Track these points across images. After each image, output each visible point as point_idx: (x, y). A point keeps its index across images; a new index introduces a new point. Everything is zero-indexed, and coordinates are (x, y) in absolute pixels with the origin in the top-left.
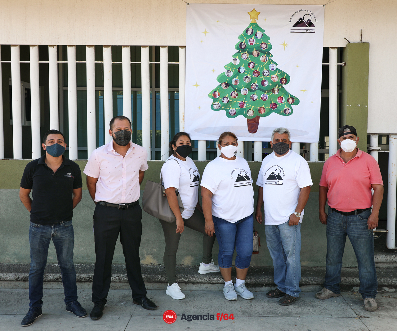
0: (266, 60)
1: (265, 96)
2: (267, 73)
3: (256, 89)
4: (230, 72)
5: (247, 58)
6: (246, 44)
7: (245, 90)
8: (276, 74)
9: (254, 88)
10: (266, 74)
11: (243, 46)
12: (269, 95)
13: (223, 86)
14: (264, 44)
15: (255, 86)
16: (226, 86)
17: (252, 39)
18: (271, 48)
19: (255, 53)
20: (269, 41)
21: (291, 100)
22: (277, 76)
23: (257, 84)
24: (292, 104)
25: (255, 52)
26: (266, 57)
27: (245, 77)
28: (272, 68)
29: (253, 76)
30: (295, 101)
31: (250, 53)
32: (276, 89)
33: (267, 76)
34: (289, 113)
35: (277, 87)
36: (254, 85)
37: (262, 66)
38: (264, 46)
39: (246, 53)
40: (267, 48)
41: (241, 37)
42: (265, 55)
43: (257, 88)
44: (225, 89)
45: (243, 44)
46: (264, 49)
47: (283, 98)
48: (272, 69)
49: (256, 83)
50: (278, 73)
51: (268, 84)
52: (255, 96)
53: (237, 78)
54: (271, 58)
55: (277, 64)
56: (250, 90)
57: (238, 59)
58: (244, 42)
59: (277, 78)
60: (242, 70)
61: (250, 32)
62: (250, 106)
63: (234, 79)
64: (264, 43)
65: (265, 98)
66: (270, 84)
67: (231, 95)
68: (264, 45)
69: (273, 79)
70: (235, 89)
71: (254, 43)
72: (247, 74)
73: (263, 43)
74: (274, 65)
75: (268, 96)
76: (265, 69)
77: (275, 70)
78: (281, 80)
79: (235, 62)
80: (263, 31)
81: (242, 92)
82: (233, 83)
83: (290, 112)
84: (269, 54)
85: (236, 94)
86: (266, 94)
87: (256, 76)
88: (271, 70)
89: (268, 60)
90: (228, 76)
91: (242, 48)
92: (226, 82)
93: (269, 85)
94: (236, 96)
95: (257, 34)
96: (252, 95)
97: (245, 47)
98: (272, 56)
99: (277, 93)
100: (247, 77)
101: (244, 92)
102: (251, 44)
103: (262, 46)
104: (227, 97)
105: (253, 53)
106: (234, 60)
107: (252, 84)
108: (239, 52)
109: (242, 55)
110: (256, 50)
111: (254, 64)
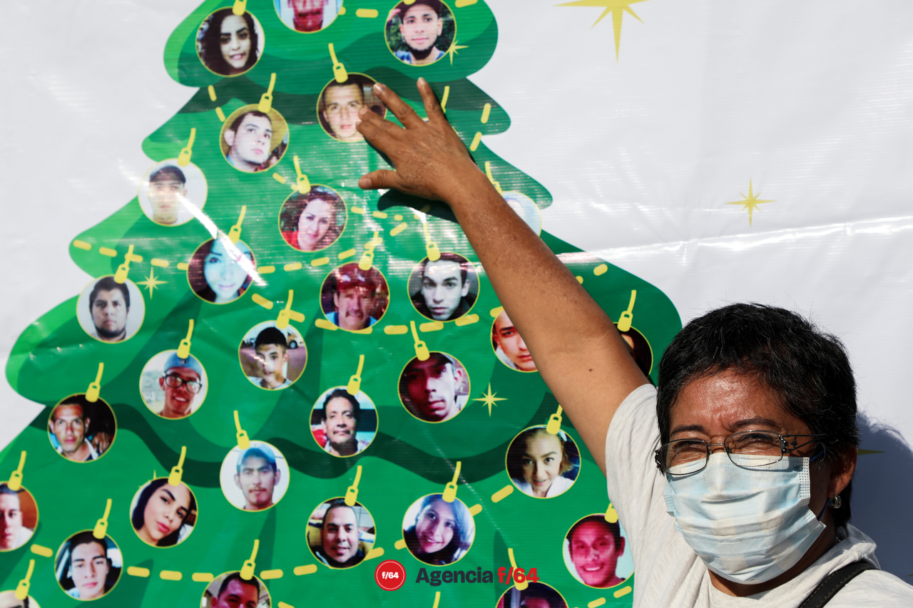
1: (445, 515)
2: (449, 282)
3: (353, 444)
4: (117, 295)
5: (276, 153)
6: (258, 29)
7: (256, 463)
9: (340, 439)
10: (446, 298)
11: (234, 50)
12: (478, 508)
13: (61, 429)
14: (419, 11)
15: (351, 423)
16: (87, 434)
18: (486, 39)
19: (345, 108)
23: (366, 402)
25: (343, 96)
27: (252, 334)
29: (326, 323)
31: (302, 107)
32: (548, 441)
33: (457, 313)
36: (339, 405)
37: (409, 218)
38: (421, 30)
39: (265, 105)
40: (452, 48)
43: (365, 439)
44: (78, 458)
45: (229, 24)
46: (422, 55)
49: (353, 387)
51: (464, 401)
52: (354, 523)
53: (183, 351)
54: (493, 142)
55: (542, 196)
56: (307, 461)
58: (238, 8)
60: (226, 276)
63: (158, 364)
65: (442, 536)
66: (490, 399)
67: (139, 521)
68: (420, 25)
70: (168, 460)
71: (332, 10)
72: (268, 305)
75: (469, 515)
76: (434, 254)
79: (169, 195)
81: (235, 485)
82: (155, 401)
84: (468, 101)
85: (182, 500)
86: (450, 493)
87: (352, 320)
90: (104, 332)
91: (221, 66)
92: (92, 395)
93: (474, 409)
94: (177, 522)
96: (320, 511)
97: (252, 57)
98: (500, 122)
100: (271, 336)
101: (250, 481)
102: (307, 21)
103: (408, 31)
104: (100, 531)
105: (324, 106)
106: (154, 178)
107: (318, 405)
108: (199, 103)
109: (229, 135)
110: (352, 80)
111: (338, 208)
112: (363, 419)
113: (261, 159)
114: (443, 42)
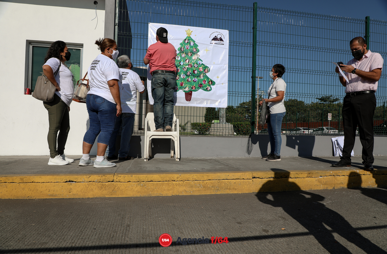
5: (185, 56)
7: (183, 75)
8: (202, 67)
10: (196, 66)
11: (182, 50)
17: (188, 45)
18: (199, 51)
19: (190, 54)
23: (191, 72)
24: (211, 85)
27: (183, 67)
30: (213, 83)
31: (187, 54)
32: (202, 75)
34: (210, 90)
35: (202, 74)
36: (189, 72)
37: (194, 61)
38: (195, 50)
39: (184, 53)
41: (181, 44)
42: (195, 55)
43: (190, 74)
45: (182, 48)
46: (194, 52)
47: (206, 81)
48: (199, 64)
50: (203, 66)
52: (190, 79)
53: (179, 68)
55: (202, 61)
56: (187, 75)
57: (179, 57)
58: (183, 47)
59: (202, 69)
60: (182, 63)
61: (186, 41)
62: (187, 85)
65: (195, 81)
69: (200, 69)
71: (189, 48)
72: (185, 66)
73: (194, 48)
74: (201, 61)
75: (197, 79)
76: (195, 64)
78: (205, 70)
80: (194, 42)
81: (182, 77)
85: (178, 77)
86: (196, 78)
87: (190, 67)
89: (197, 58)
91: (182, 51)
93: (197, 73)
95: (191, 43)
96: (187, 79)
97: (184, 50)
98: (199, 56)
99: (202, 78)
100: (185, 68)
102: (187, 49)
103: (194, 50)
107: (187, 72)
108: (180, 53)
109: (182, 55)
111: (189, 60)
112: (190, 73)
114: (196, 51)
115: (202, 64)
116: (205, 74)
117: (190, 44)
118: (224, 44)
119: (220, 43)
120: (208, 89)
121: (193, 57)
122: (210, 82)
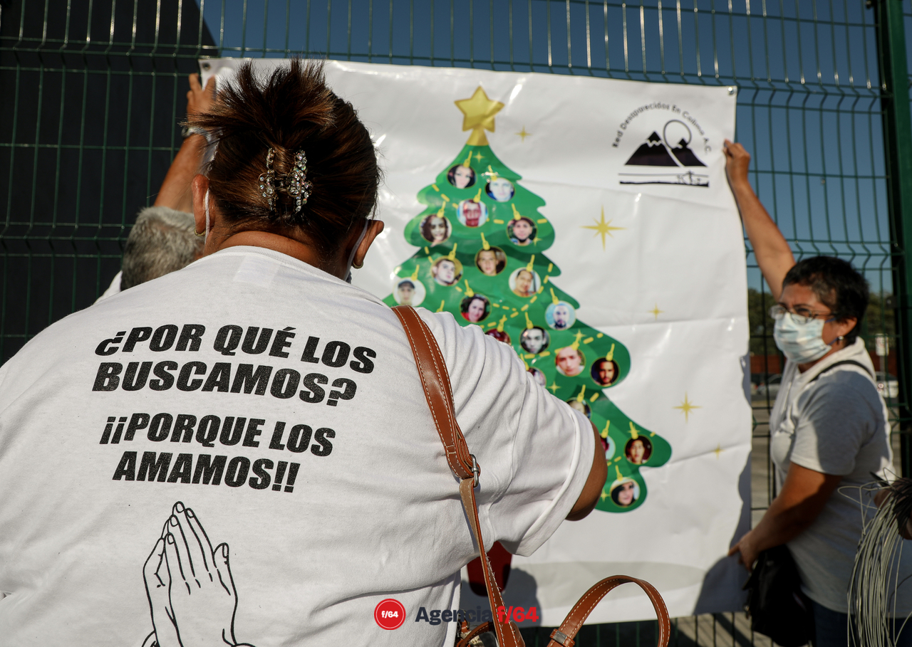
0: (531, 289)
2: (537, 338)
5: (457, 278)
6: (449, 224)
8: (575, 346)
10: (536, 345)
11: (437, 232)
14: (522, 223)
17: (472, 202)
18: (550, 237)
19: (488, 261)
20: (541, 210)
21: (639, 450)
22: (579, 353)
24: (646, 465)
25: (487, 256)
26: (533, 277)
28: (556, 318)
30: (656, 450)
31: (469, 259)
32: (578, 404)
33: (541, 351)
34: (633, 500)
35: (580, 398)
37: (519, 310)
39: (452, 256)
40: (536, 240)
41: (429, 194)
42: (530, 267)
45: (435, 221)
46: (522, 241)
47: (610, 441)
48: (559, 325)
50: (583, 339)
54: (553, 280)
55: (576, 305)
57: (417, 284)
58: (441, 214)
59: (577, 360)
61: (462, 179)
64: (523, 219)
66: (555, 387)
68: (522, 229)
69: (563, 364)
71: (483, 219)
73: (517, 217)
74: (567, 307)
76: (530, 325)
77: (569, 326)
78: (597, 368)
79: (407, 294)
83: (636, 497)
84: (543, 262)
88: (552, 326)
89: (539, 289)
91: (432, 239)
95: (493, 187)
97: (445, 236)
98: (557, 272)
102: (472, 223)
103: (517, 231)
105: (479, 259)
106: (400, 286)
108: (421, 254)
109: (434, 269)
110: (492, 249)
111: (487, 304)
113: (450, 280)
114: (532, 237)
115: (579, 325)
116: (602, 395)
117: (488, 190)
118: (706, 185)
119: (687, 179)
120: (624, 498)
121: (513, 275)
122: (638, 444)
